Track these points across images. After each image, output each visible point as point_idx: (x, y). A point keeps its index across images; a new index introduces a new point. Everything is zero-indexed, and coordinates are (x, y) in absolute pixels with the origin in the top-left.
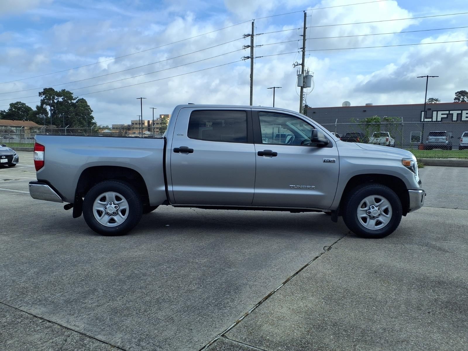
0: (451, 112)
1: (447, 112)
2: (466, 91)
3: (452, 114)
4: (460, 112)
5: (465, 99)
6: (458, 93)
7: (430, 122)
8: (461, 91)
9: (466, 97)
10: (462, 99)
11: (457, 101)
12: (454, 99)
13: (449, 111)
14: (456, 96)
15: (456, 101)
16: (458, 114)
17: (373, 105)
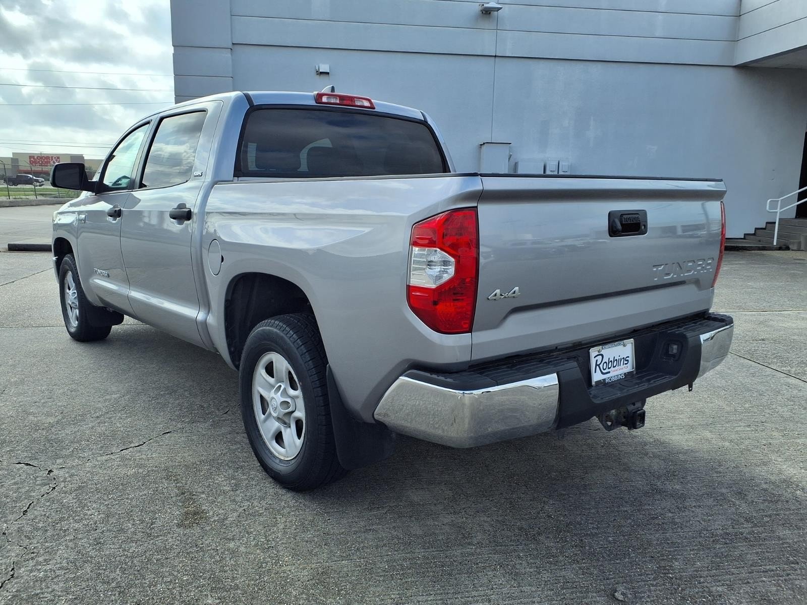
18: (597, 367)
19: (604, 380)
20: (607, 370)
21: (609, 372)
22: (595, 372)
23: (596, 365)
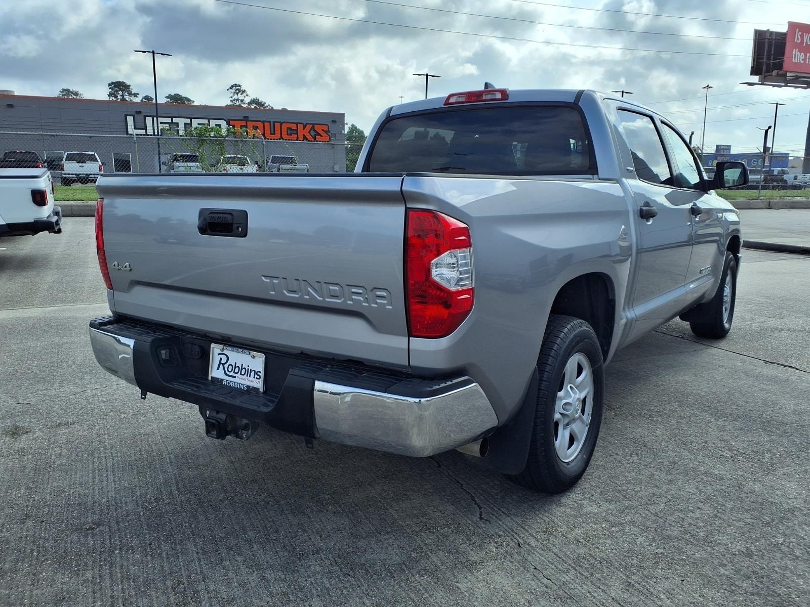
0: (175, 120)
1: (169, 120)
2: (125, 83)
3: (177, 124)
4: (188, 121)
5: (125, 97)
6: (113, 86)
7: (144, 135)
8: (117, 82)
9: (126, 94)
10: (121, 95)
11: (114, 99)
12: (109, 96)
13: (172, 118)
14: (110, 90)
15: (111, 99)
16: (186, 124)
17: (16, 94)
18: (221, 365)
19: (222, 380)
20: (232, 374)
21: (235, 377)
22: (218, 369)
23: (220, 363)
